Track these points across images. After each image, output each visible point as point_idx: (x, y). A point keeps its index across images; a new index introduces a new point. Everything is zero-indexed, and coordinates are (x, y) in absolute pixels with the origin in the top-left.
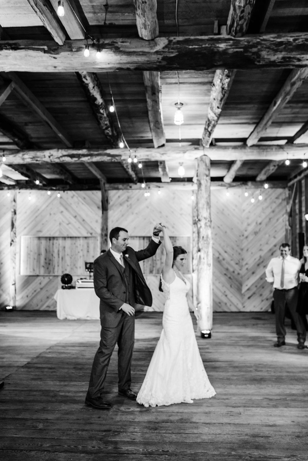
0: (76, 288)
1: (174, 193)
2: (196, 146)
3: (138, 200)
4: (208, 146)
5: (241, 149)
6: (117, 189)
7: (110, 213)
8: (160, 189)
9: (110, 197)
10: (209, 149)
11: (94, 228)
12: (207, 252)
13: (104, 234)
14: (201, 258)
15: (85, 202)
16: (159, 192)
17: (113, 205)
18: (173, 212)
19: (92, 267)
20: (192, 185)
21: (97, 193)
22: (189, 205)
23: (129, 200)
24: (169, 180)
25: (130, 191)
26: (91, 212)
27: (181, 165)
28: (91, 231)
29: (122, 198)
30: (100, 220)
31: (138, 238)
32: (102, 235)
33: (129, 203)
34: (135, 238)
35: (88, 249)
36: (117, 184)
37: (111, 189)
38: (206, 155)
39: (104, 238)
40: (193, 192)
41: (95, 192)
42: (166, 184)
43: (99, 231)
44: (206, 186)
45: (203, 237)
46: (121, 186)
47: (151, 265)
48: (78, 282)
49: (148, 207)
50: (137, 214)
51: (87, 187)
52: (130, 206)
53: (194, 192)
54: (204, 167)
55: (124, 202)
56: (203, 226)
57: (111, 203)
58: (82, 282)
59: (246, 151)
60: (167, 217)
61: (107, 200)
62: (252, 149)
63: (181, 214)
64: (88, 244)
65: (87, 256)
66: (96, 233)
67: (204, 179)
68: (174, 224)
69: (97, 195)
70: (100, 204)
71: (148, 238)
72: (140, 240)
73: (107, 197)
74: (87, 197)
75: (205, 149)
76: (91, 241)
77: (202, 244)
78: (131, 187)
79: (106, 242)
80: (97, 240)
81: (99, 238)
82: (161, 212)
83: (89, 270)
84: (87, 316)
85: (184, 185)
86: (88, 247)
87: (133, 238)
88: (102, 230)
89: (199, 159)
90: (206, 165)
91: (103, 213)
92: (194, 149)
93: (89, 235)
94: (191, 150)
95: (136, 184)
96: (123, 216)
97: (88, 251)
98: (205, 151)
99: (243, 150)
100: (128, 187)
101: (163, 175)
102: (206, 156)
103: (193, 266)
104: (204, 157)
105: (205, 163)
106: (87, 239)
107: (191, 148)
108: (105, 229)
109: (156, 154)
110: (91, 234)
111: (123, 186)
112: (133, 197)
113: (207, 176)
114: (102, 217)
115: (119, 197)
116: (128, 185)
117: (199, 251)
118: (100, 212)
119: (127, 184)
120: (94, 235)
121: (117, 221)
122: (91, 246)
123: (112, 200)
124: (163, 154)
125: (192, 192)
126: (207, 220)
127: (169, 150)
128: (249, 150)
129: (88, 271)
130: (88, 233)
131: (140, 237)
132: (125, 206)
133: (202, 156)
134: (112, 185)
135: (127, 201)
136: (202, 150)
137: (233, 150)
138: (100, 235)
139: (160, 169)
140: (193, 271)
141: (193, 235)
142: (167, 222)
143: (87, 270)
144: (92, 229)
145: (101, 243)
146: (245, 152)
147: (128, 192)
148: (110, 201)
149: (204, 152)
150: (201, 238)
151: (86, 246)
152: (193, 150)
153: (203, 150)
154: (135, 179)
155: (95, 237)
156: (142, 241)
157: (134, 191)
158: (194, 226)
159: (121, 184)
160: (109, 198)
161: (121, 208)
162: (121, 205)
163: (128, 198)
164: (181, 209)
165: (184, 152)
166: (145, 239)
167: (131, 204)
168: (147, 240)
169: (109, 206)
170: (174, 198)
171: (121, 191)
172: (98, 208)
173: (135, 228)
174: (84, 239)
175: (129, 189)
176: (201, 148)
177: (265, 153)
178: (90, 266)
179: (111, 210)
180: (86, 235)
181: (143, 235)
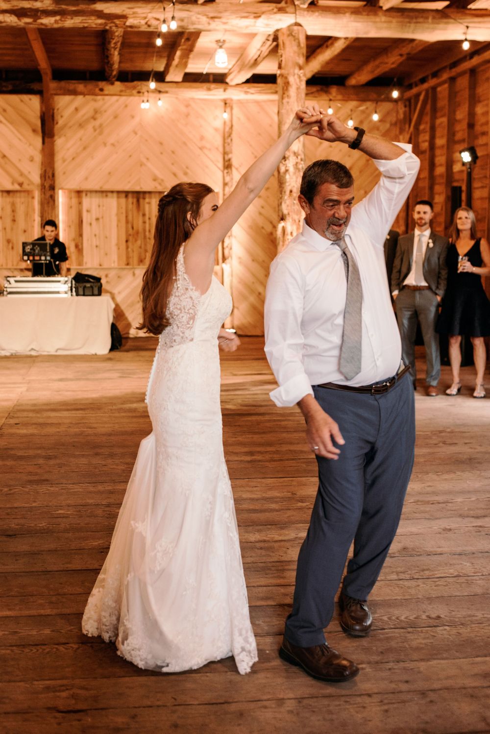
0: (5, 293)
1: (187, 106)
2: (280, 5)
3: (116, 117)
4: (306, 6)
5: (368, 15)
6: (75, 93)
7: (59, 142)
8: (162, 96)
9: (58, 109)
10: (306, 13)
11: (26, 173)
12: (297, 221)
13: (47, 185)
14: (286, 233)
15: (6, 119)
16: (160, 103)
17: (65, 126)
18: (185, 143)
19: (37, 251)
20: (225, 90)
21: (30, 99)
22: (216, 130)
23: (98, 115)
24: (179, 78)
25: (99, 97)
26: (20, 139)
27: (221, 47)
28: (21, 179)
29: (81, 113)
30: (38, 158)
31: (115, 195)
32: (43, 187)
33: (97, 123)
34: (110, 194)
35: (14, 216)
36: (73, 81)
37: (59, 92)
38: (300, 25)
39: (49, 193)
40: (226, 104)
41: (25, 97)
42: (175, 85)
43: (36, 178)
44: (298, 89)
45: (291, 191)
46: (81, 87)
47: (140, 247)
48: (8, 281)
49: (136, 133)
50: (113, 145)
51: (10, 88)
52: (100, 130)
53: (228, 105)
54: (295, 48)
55: (87, 121)
56: (291, 169)
57: (61, 122)
58: (16, 281)
59: (378, 19)
60: (173, 152)
61: (53, 116)
62: (390, 17)
63: (201, 149)
64: (13, 204)
65: (12, 229)
66: (31, 183)
67: (294, 75)
68: (187, 168)
69: (32, 104)
70: (38, 123)
71: (135, 195)
72: (118, 197)
73: (53, 110)
74: (9, 109)
75: (297, 12)
76: (19, 200)
77: (288, 206)
78: (101, 90)
79: (51, 203)
80: (33, 198)
81: (37, 194)
82: (161, 144)
83: (31, 258)
84: (30, 348)
85: (209, 89)
86: (13, 211)
87: (104, 194)
88: (44, 176)
89: (286, 32)
90: (299, 45)
91: (43, 143)
92: (275, 10)
93: (17, 187)
94: (271, 12)
95: (112, 84)
96: (85, 148)
97: (14, 221)
98: (297, 16)
99: (373, 18)
100: (97, 90)
101: (177, 66)
102: (300, 28)
103: (223, 248)
104: (296, 28)
105: (297, 41)
106: (11, 194)
107: (271, 8)
108: (51, 176)
109: (199, 16)
110: (21, 185)
111: (85, 86)
112: (105, 111)
113: (301, 68)
114: (43, 150)
115: (76, 109)
116: (97, 86)
117: (283, 219)
118: (38, 141)
119: (94, 83)
120: (26, 187)
121: (73, 159)
122: (21, 210)
123: (62, 117)
124: (213, 18)
125: (223, 104)
126: (299, 157)
127: (226, 11)
128: (383, 19)
129: (28, 259)
130: (13, 184)
131: (118, 192)
132: (90, 127)
133: (291, 25)
134: (63, 84)
135: (94, 118)
136: (293, 13)
137: (353, 17)
138: (40, 188)
139: (178, 53)
140: (224, 259)
141: (224, 190)
142: (173, 164)
143: (26, 258)
144: (22, 174)
145: (42, 204)
146: (375, 22)
147: (95, 101)
148: (57, 117)
149: (296, 18)
150: (288, 192)
151: (8, 210)
152: (275, 13)
153: (295, 13)
154: (115, 73)
155: (28, 192)
156: (123, 200)
157: (107, 98)
158: (226, 171)
159: (81, 83)
160: (55, 111)
161: (81, 133)
162: (81, 126)
163: (96, 112)
164: (202, 138)
165: (257, 16)
166: (130, 195)
167: (101, 126)
168: (133, 197)
169: (57, 127)
170: (187, 115)
171: (80, 97)
172: (34, 131)
173: (110, 173)
174: (5, 194)
175: (96, 95)
176: (290, 9)
177: (412, 25)
178: (32, 249)
179: (60, 137)
180: (9, 187)
181: (127, 188)
